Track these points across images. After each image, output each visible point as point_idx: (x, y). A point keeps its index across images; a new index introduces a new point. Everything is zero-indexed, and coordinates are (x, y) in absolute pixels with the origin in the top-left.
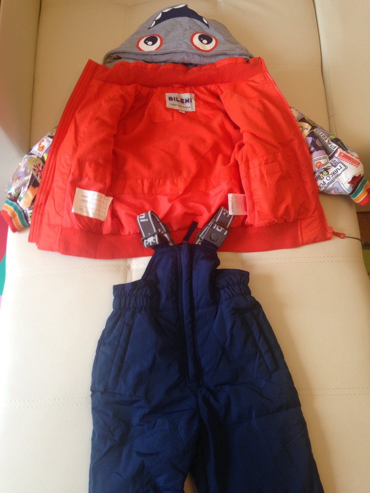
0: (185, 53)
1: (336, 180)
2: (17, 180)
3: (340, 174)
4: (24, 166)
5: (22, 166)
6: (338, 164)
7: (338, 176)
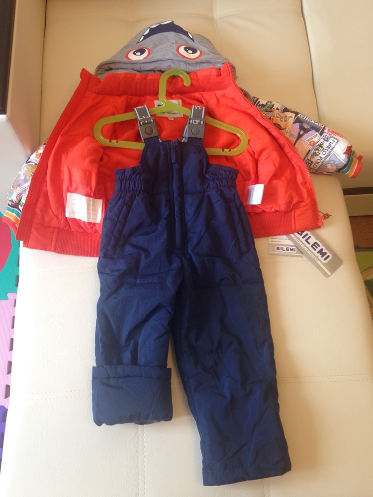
0: (171, 61)
1: (332, 153)
2: (18, 188)
3: (334, 147)
4: (24, 174)
5: (22, 174)
6: (330, 138)
7: (333, 149)
